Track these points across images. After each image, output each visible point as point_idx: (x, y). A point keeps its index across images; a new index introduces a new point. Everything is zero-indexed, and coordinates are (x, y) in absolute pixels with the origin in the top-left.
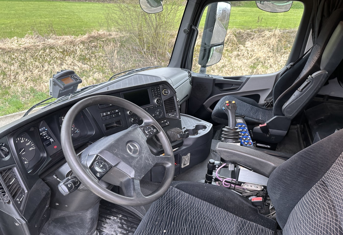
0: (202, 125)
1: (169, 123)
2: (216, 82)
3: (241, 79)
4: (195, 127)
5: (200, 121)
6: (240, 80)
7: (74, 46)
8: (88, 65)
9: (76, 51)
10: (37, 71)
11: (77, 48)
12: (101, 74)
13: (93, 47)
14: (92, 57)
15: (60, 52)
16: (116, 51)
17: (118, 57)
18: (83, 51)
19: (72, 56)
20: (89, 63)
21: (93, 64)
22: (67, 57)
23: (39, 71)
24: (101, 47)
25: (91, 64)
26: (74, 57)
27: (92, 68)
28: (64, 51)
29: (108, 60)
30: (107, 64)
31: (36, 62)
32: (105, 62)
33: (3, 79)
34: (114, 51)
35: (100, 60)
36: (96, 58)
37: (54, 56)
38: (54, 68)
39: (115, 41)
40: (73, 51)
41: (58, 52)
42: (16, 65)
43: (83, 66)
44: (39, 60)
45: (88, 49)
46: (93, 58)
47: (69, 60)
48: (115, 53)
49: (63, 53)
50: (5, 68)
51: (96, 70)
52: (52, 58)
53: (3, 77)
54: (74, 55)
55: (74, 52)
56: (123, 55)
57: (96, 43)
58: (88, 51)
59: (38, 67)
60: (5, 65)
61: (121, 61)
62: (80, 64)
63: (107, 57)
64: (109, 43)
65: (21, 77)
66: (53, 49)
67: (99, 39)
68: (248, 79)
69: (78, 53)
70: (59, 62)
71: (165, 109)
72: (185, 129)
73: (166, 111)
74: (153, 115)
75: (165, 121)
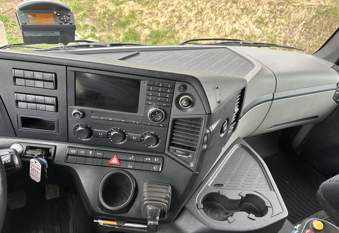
0: (264, 202)
1: (160, 169)
4: (240, 198)
5: (272, 188)
7: (258, 5)
8: (261, 30)
10: (209, 22)
13: (278, 10)
14: (271, 22)
15: (241, 8)
16: (303, 22)
17: (302, 29)
18: (264, 13)
19: (250, 16)
20: (263, 28)
21: (267, 31)
22: (244, 16)
23: (210, 24)
24: (288, 13)
26: (251, 18)
27: (264, 34)
28: (244, 9)
29: (287, 31)
30: (283, 35)
31: (212, 13)
32: (282, 31)
33: (177, 22)
35: (277, 28)
36: (274, 25)
37: (232, 12)
38: (225, 24)
39: (309, 9)
40: (254, 11)
41: (238, 8)
42: (194, 12)
43: (256, 30)
44: (216, 12)
45: (271, 12)
47: (245, 19)
48: (301, 24)
50: (183, 13)
52: (229, 14)
53: (178, 21)
54: (253, 15)
56: (310, 29)
57: (284, 7)
58: (271, 14)
59: (211, 20)
60: (185, 10)
61: (303, 35)
62: (253, 27)
63: (288, 26)
64: (301, 10)
65: (191, 26)
66: (235, 3)
67: (291, 3)
69: (258, 14)
70: (234, 19)
71: (172, 136)
72: (216, 190)
73: (171, 140)
74: (133, 137)
75: (155, 160)
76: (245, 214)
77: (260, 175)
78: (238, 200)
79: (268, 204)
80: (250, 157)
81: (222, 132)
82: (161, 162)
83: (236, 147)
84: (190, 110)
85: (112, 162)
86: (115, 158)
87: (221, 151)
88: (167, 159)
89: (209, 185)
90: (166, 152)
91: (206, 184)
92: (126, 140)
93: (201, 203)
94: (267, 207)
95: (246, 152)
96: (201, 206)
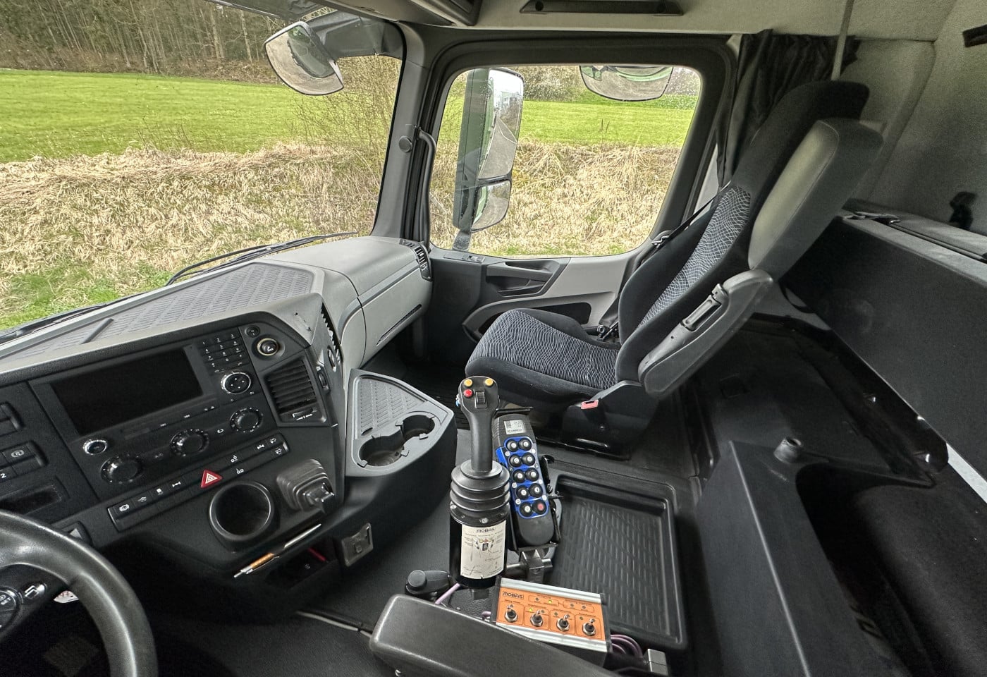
0: (425, 417)
1: (286, 448)
2: (488, 274)
3: (547, 266)
4: (400, 428)
5: (423, 400)
6: (546, 269)
7: (235, 174)
8: (267, 214)
9: (241, 186)
10: (153, 226)
11: (242, 178)
12: (294, 232)
13: (275, 176)
14: (274, 197)
15: (205, 186)
16: (325, 186)
17: (329, 197)
18: (255, 185)
19: (232, 196)
20: (268, 210)
21: (277, 213)
22: (221, 197)
23: (158, 228)
24: (294, 178)
25: (274, 213)
26: (235, 198)
27: (276, 219)
28: (213, 184)
29: (310, 205)
30: (308, 212)
31: (149, 206)
32: (302, 207)
33: (75, 244)
34: (322, 185)
35: (292, 205)
36: (283, 200)
37: (191, 195)
38: (191, 220)
39: (322, 165)
40: (233, 186)
41: (200, 187)
42: (105, 214)
43: (257, 216)
44: (157, 203)
45: (265, 181)
46: (277, 199)
47: (225, 203)
48: (323, 190)
49: (210, 188)
50: (78, 221)
51: (284, 224)
52: (188, 200)
53: (74, 240)
54: (235, 192)
55: (236, 187)
56: (341, 195)
57: (282, 169)
58: (267, 185)
59: (157, 219)
60: (76, 215)
61: (336, 205)
62: (249, 212)
63: (305, 197)
64: (311, 168)
65: (117, 240)
66: (188, 179)
67: (289, 161)
68: (563, 267)
69: (245, 188)
70: (204, 207)
71: (275, 400)
72: (368, 438)
73: (277, 405)
74: (218, 431)
75: (272, 442)
76: (414, 438)
77: (403, 394)
78: (399, 432)
79: (429, 416)
80: (380, 384)
81: (332, 365)
82: (281, 439)
83: (356, 381)
84: (281, 354)
85: (207, 482)
86: (208, 474)
87: (343, 391)
88: (286, 432)
89: (356, 438)
90: (279, 424)
91: (352, 439)
92: (208, 442)
93: (362, 459)
94: (431, 419)
95: (371, 381)
96: (364, 462)
